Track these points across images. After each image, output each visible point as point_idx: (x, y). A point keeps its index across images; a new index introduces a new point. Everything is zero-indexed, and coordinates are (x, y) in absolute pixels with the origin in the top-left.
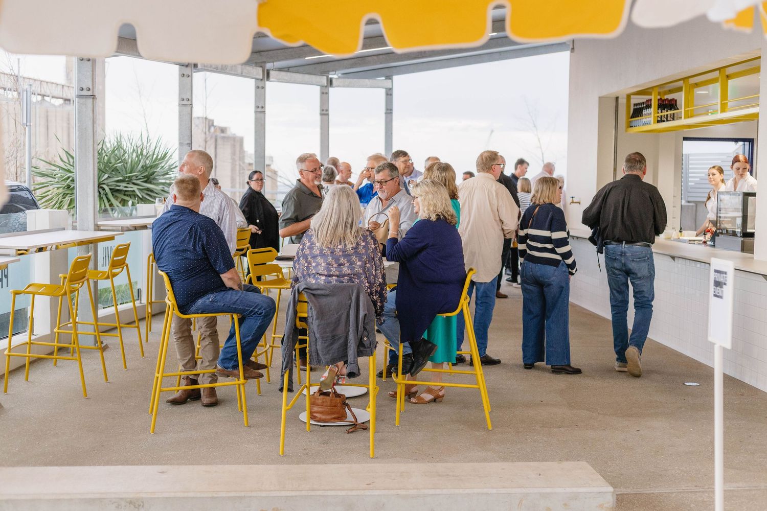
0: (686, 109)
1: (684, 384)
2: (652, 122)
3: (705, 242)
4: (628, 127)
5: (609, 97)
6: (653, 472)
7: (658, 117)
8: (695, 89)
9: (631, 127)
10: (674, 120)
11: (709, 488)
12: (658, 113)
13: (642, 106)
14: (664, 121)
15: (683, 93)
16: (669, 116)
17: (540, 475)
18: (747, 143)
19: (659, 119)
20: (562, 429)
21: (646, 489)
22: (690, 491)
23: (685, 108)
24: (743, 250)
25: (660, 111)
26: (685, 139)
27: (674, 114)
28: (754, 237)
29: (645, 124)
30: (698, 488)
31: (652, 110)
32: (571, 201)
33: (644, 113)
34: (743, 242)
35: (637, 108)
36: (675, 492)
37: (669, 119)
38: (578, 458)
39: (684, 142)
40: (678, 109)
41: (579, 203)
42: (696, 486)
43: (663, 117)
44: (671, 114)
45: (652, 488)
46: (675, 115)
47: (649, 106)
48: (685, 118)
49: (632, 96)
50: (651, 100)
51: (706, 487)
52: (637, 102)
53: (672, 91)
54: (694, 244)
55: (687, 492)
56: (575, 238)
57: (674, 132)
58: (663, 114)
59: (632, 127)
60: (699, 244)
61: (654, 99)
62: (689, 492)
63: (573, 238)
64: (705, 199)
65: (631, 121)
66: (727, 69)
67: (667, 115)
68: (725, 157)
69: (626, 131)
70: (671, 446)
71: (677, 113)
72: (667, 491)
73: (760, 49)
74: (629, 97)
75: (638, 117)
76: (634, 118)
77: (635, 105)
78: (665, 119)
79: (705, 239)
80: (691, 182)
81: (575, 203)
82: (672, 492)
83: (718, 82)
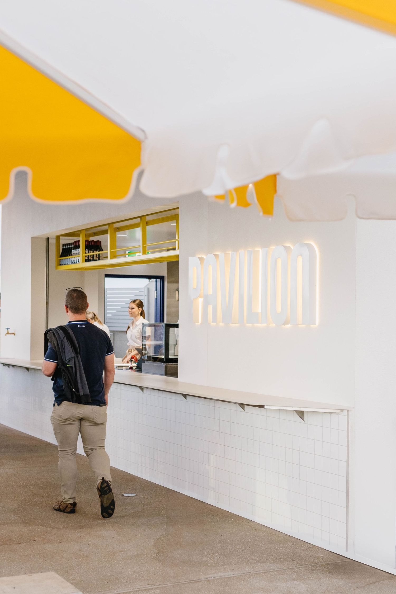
0: (112, 251)
1: (123, 495)
2: (81, 261)
3: (131, 368)
4: (58, 265)
5: (41, 238)
6: (110, 576)
7: (86, 256)
8: (117, 233)
9: (60, 265)
10: (99, 260)
11: (159, 585)
12: (86, 253)
13: (71, 246)
14: (91, 261)
15: (109, 236)
16: (95, 256)
17: (14, 588)
18: (159, 280)
19: (87, 258)
20: (21, 545)
21: (106, 592)
22: (145, 589)
23: (110, 250)
24: (166, 374)
25: (87, 251)
26: (107, 276)
27: (99, 254)
28: (177, 362)
29: (74, 262)
30: (150, 586)
31: (80, 250)
32: (6, 332)
33: (72, 253)
34: (166, 367)
35: (66, 248)
36: (132, 592)
37: (95, 259)
38: (41, 570)
39: (106, 278)
40: (102, 250)
41: (14, 334)
42: (148, 585)
43: (90, 257)
44: (97, 255)
45: (111, 590)
46: (100, 256)
47: (77, 247)
48: (111, 258)
49: (61, 237)
50: (79, 241)
51: (157, 584)
52: (66, 243)
53: (97, 234)
54: (122, 369)
55: (142, 590)
56: (11, 367)
57: (97, 270)
58: (89, 254)
59: (62, 265)
60: (127, 369)
61: (82, 240)
62: (143, 590)
63: (9, 367)
64: (125, 329)
65: (60, 260)
66: (147, 217)
67: (93, 255)
68: (138, 291)
69: (56, 269)
70: (122, 551)
71: (102, 254)
72: (124, 591)
73: (179, 202)
74: (58, 238)
75: (67, 256)
76: (63, 257)
77: (64, 245)
78: (92, 259)
79: (131, 364)
80: (109, 313)
81: (10, 334)
82: (129, 592)
83: (139, 227)
